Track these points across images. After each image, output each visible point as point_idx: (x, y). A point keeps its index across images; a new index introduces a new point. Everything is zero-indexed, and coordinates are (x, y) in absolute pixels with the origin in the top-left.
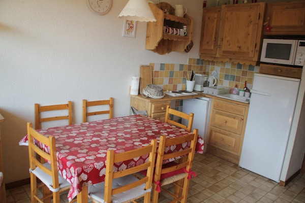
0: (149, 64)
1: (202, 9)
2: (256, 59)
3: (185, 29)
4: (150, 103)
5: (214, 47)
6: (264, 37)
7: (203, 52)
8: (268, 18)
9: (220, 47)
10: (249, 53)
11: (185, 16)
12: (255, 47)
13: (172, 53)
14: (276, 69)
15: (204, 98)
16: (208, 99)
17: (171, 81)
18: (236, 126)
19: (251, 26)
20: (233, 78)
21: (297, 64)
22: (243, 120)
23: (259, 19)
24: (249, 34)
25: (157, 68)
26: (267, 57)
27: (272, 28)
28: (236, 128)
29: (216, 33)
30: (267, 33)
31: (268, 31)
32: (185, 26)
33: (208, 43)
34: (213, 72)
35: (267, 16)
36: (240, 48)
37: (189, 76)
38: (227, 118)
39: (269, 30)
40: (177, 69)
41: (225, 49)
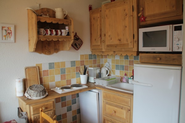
0: (35, 65)
1: (89, 12)
2: (135, 49)
3: (67, 29)
4: (28, 106)
5: (101, 42)
6: (140, 27)
7: (93, 48)
8: (141, 9)
9: (104, 41)
10: (128, 44)
11: (66, 18)
12: (134, 38)
13: (61, 53)
14: (155, 58)
15: (94, 90)
16: (97, 91)
17: (63, 77)
18: (124, 116)
19: (127, 18)
20: (123, 68)
21: (175, 50)
22: (130, 110)
23: (133, 11)
24: (126, 27)
25: (45, 67)
26: (144, 46)
27: (146, 18)
28: (125, 118)
29: (101, 30)
30: (142, 24)
31: (142, 21)
32: (66, 27)
33: (95, 40)
34: (106, 64)
35: (139, 7)
36: (120, 40)
37: (82, 70)
38: (116, 108)
39: (144, 20)
40: (68, 65)
41: (109, 44)
